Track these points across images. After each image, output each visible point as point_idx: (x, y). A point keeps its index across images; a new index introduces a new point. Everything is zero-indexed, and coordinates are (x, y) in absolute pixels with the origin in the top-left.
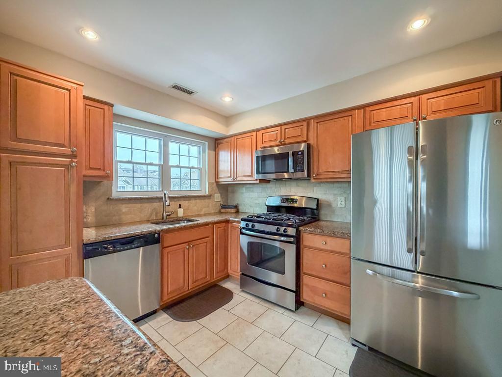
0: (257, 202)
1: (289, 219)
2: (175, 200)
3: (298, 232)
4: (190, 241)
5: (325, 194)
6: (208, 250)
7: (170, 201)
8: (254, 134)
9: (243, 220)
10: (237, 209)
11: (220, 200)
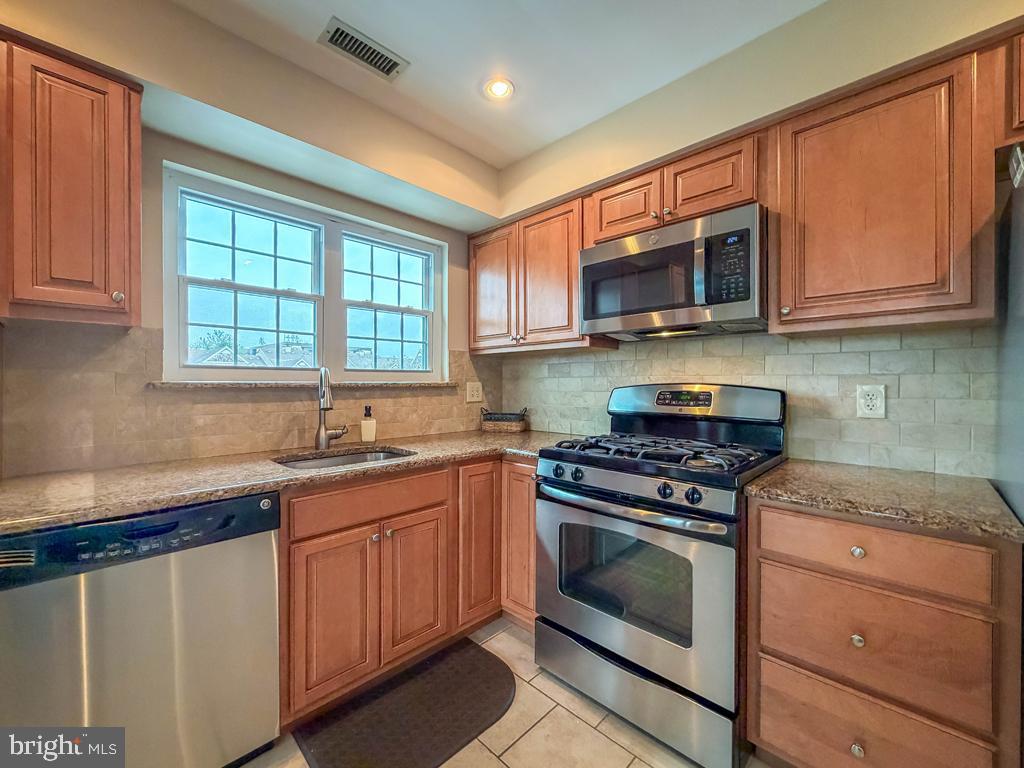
0: (581, 403)
1: (696, 456)
2: (358, 394)
3: (743, 502)
4: (381, 519)
5: (806, 376)
6: (442, 542)
7: (334, 397)
8: (576, 205)
9: (545, 454)
10: (525, 425)
11: (480, 399)
